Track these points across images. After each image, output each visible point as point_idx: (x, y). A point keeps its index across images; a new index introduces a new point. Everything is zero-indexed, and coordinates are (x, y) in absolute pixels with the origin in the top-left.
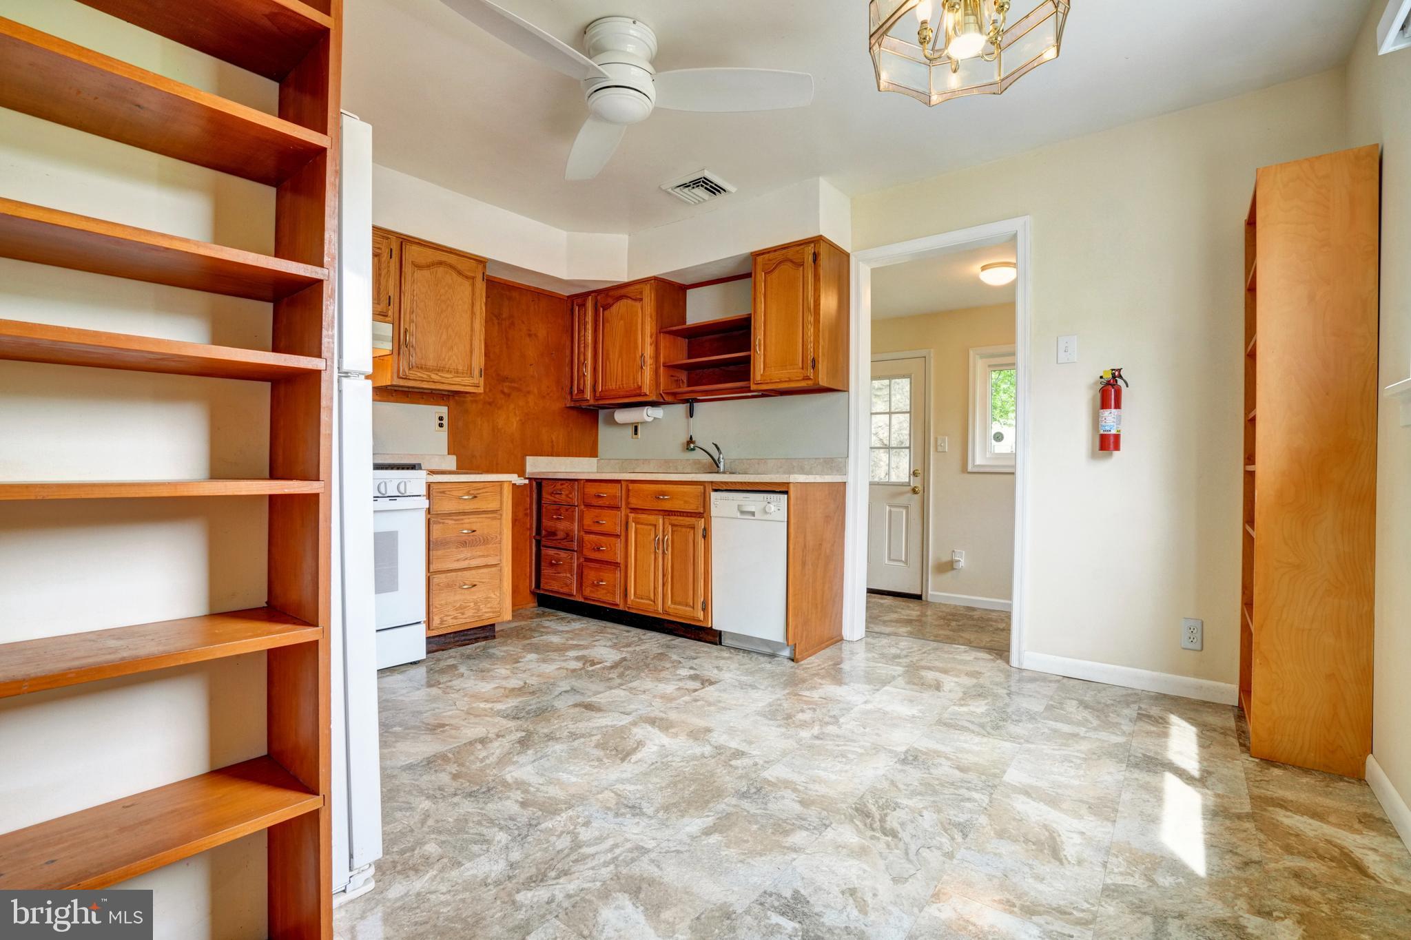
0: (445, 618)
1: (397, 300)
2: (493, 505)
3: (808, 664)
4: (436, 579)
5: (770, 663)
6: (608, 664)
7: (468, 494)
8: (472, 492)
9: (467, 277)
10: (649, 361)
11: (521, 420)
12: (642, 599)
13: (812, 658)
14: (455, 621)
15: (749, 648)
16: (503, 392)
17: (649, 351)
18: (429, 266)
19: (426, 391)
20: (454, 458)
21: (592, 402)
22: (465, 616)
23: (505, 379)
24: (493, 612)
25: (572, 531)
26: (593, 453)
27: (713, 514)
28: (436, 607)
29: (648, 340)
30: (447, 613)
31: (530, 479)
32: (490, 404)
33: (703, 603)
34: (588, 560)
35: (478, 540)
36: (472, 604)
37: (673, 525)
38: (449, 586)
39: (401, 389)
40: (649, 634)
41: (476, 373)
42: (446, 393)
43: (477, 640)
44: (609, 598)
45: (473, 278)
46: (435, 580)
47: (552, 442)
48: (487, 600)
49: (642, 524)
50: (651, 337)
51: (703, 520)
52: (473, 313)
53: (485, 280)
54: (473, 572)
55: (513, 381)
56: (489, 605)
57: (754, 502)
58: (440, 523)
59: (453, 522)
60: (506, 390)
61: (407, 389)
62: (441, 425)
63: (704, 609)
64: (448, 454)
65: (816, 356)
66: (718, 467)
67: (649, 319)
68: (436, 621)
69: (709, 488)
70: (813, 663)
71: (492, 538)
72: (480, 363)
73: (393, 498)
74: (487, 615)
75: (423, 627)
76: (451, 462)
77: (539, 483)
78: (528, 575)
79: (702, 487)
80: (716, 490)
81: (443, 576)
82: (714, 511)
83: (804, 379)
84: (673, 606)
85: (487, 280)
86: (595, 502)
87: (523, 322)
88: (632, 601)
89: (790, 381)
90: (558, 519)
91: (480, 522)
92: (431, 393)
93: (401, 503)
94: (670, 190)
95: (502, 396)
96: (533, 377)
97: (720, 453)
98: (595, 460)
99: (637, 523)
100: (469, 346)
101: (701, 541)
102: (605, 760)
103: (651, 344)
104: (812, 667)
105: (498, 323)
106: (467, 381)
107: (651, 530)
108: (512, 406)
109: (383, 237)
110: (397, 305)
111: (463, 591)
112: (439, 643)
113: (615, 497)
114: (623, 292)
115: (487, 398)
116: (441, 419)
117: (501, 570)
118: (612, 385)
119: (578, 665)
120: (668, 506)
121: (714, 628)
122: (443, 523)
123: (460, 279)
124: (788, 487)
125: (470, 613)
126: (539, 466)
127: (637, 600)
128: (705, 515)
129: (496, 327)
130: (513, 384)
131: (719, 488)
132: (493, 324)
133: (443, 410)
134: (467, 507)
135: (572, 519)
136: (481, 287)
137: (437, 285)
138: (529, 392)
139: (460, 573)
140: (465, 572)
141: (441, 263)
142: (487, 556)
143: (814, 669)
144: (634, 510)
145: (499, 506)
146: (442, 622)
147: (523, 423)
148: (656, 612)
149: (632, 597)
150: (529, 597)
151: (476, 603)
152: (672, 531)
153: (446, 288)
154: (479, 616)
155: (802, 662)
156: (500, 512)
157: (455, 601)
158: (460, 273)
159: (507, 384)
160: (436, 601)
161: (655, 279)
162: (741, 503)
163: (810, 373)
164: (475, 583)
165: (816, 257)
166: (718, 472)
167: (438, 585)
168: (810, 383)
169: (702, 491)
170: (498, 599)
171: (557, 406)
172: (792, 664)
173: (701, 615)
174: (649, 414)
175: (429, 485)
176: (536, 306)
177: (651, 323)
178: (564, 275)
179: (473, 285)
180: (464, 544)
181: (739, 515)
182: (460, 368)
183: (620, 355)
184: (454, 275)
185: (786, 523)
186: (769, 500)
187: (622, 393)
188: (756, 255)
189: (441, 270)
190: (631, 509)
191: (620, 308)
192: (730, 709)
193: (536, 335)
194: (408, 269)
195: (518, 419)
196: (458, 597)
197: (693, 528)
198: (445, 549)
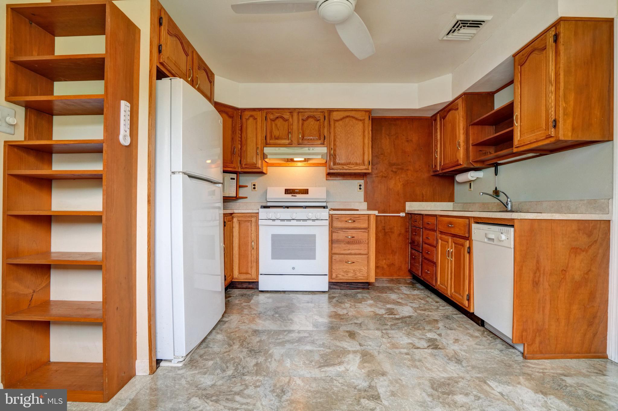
0: (338, 275)
1: (328, 137)
2: (365, 225)
3: (535, 364)
4: (335, 257)
5: (501, 351)
6: (397, 317)
7: (350, 220)
8: (352, 219)
9: (361, 120)
10: (462, 144)
11: (403, 184)
12: (442, 285)
14: (343, 277)
15: (495, 335)
16: (392, 171)
17: (461, 138)
18: (341, 119)
19: (352, 174)
20: (366, 203)
21: (440, 172)
22: (348, 276)
23: (394, 164)
24: (363, 277)
25: (420, 241)
26: (451, 199)
27: (473, 238)
28: (334, 270)
29: (462, 132)
30: (340, 273)
31: (407, 214)
32: (385, 177)
33: (468, 295)
34: (426, 259)
35: (355, 241)
36: (352, 271)
37: (455, 243)
38: (341, 261)
39: (340, 174)
40: (447, 307)
41: (366, 163)
42: (362, 174)
43: (358, 288)
44: (430, 281)
45: (364, 120)
46: (333, 257)
47: (423, 194)
48: (360, 270)
49: (443, 241)
50: (463, 130)
51: (468, 241)
52: (364, 136)
53: (371, 119)
54: (353, 256)
55: (399, 165)
56: (361, 273)
57: (493, 231)
58: (336, 232)
59: (343, 232)
60: (394, 170)
61: (343, 174)
62: (360, 189)
63: (469, 300)
64: (364, 201)
65: (557, 117)
66: (506, 207)
67: (462, 119)
68: (334, 276)
69: (472, 221)
70: (542, 365)
71: (363, 242)
72: (368, 158)
73: (314, 220)
74: (360, 277)
75: (327, 277)
76: (365, 205)
77: (411, 216)
79: (467, 220)
80: (478, 223)
81: (338, 256)
82: (474, 237)
83: (547, 138)
84: (454, 293)
85: (372, 119)
86: (427, 227)
87: (403, 135)
88: (439, 285)
89: (537, 141)
90: (415, 235)
91: (356, 233)
92: (355, 174)
93: (317, 223)
94: (445, 38)
95: (392, 173)
96: (410, 162)
97: (508, 198)
99: (442, 240)
100: (362, 151)
101: (467, 256)
103: (463, 134)
104: (533, 368)
105: (389, 138)
106: (362, 167)
107: (446, 244)
108: (398, 177)
109: (321, 112)
110: (328, 139)
111: (347, 264)
112: (333, 285)
113: (434, 224)
114: (450, 107)
115: (384, 175)
116: (360, 186)
117: (368, 257)
118: (447, 162)
120: (453, 231)
121: (475, 314)
122: (338, 232)
123: (357, 122)
124: (514, 222)
125: (350, 275)
126: (412, 207)
127: (441, 286)
128: (470, 238)
129: (388, 140)
130: (398, 167)
131: (480, 221)
132: (386, 139)
133: (362, 182)
134: (350, 226)
135: (420, 236)
136: (368, 123)
137: (346, 126)
138: (408, 170)
139: (346, 256)
140: (349, 256)
141: (347, 117)
142: (360, 250)
143: (530, 369)
144: (441, 233)
145: (367, 226)
146: (337, 276)
147: (404, 185)
148: (447, 294)
149: (439, 283)
150: (408, 273)
151: (354, 271)
152: (455, 247)
153: (350, 127)
154: (356, 277)
155: (529, 361)
156: (369, 229)
157: (343, 268)
158: (357, 119)
159: (395, 167)
160: (334, 267)
161: (464, 94)
162: (487, 232)
163: (552, 132)
164: (353, 261)
165: (556, 38)
166: (507, 211)
167: (335, 260)
168: (552, 140)
169: (468, 223)
170: (366, 271)
171: (426, 175)
172: (520, 358)
173: (466, 303)
174: (471, 175)
175: (331, 217)
176: (411, 126)
177: (463, 121)
178: (417, 107)
179: (364, 123)
180: (348, 243)
181: (486, 240)
182: (358, 162)
183: (450, 144)
184: (354, 120)
185: (513, 249)
186: (502, 232)
187: (451, 165)
188: (514, 56)
189: (348, 119)
190: (440, 232)
191: (449, 116)
193: (411, 141)
194: (332, 123)
195: (401, 183)
196: (345, 267)
197: (463, 245)
198: (338, 244)
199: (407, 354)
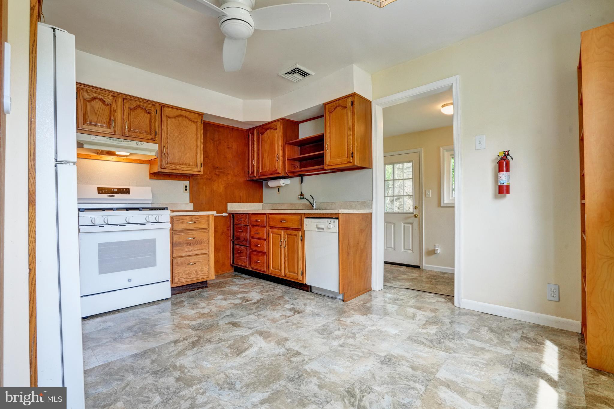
0: (181, 279)
1: (160, 133)
2: (205, 226)
3: (350, 303)
4: (176, 261)
5: (332, 302)
6: (253, 301)
7: (191, 221)
8: (193, 220)
9: (194, 122)
10: (280, 157)
11: (225, 187)
12: (275, 269)
13: (354, 300)
14: (186, 280)
15: (323, 294)
16: (216, 174)
17: (280, 153)
18: (175, 117)
19: (178, 174)
20: (192, 204)
21: (257, 178)
22: (190, 278)
23: (217, 168)
24: (205, 276)
25: (246, 237)
26: (260, 201)
27: (305, 229)
28: (176, 274)
29: (280, 148)
30: (182, 276)
31: (229, 214)
32: (210, 179)
33: (302, 272)
34: (253, 251)
35: (197, 242)
36: (194, 272)
37: (288, 234)
38: (183, 264)
39: (166, 174)
40: (279, 286)
41: (199, 165)
42: (188, 175)
43: (198, 288)
44: (261, 269)
45: (197, 122)
46: (175, 261)
47: (240, 196)
48: (202, 270)
49: (275, 234)
50: (281, 146)
51: (301, 232)
52: (197, 138)
53: (203, 123)
54: (195, 257)
55: (221, 169)
56: (203, 272)
57: (323, 223)
58: (177, 234)
59: (184, 234)
60: (217, 173)
61: (169, 174)
62: (186, 190)
63: (302, 275)
64: (190, 202)
65: (353, 151)
66: (313, 206)
67: (280, 138)
68: (176, 280)
69: (303, 216)
70: (353, 302)
71: (204, 241)
72: (201, 160)
73: (153, 223)
74: (202, 277)
75: (169, 283)
76: (191, 207)
77: (233, 215)
78: (229, 257)
79: (300, 216)
80: (307, 218)
81: (179, 259)
82: (306, 228)
83: (348, 163)
84: (288, 273)
85: (204, 123)
86: (255, 224)
87: (225, 142)
88: (271, 270)
89: (342, 164)
90: (241, 231)
91: (197, 234)
92: (181, 175)
93: (157, 226)
94: (283, 76)
95: (215, 176)
96: (230, 167)
97: (314, 200)
98: (261, 204)
99: (273, 233)
100: (195, 153)
101: (300, 242)
102: (229, 355)
103: (281, 150)
104: (352, 305)
105: (213, 143)
106: (195, 169)
107: (278, 237)
108: (220, 180)
109: (152, 105)
110: (160, 135)
111: (189, 266)
112: (177, 290)
113: (264, 221)
114: (269, 126)
115: (208, 177)
116: (186, 187)
117: (208, 256)
118: (265, 170)
119: (238, 301)
120: (286, 225)
121: (307, 284)
122: (179, 234)
123: (190, 123)
124: (338, 216)
125: (193, 276)
126: (233, 207)
127: (274, 270)
128: (302, 229)
129: (212, 144)
130: (221, 170)
131: (308, 216)
132: (211, 143)
133: (187, 183)
134: (191, 227)
135: (246, 232)
136: (201, 126)
137: (179, 126)
138: (228, 174)
139: (187, 258)
140: (190, 257)
141: (181, 116)
142: (202, 249)
143: (351, 306)
144: (272, 227)
145: (207, 226)
146: (179, 280)
147: (226, 188)
148: (281, 276)
149: (271, 268)
150: (230, 268)
151: (196, 271)
152: (288, 237)
153: (184, 127)
154: (198, 278)
155: (348, 302)
156: (208, 229)
157: (185, 271)
158: (190, 120)
159: (218, 170)
160: (176, 271)
161: (283, 119)
162: (317, 224)
163: (351, 159)
164: (195, 262)
165: (352, 103)
166: (313, 209)
167: (177, 263)
168: (351, 164)
169: (300, 218)
170: (208, 270)
171: (242, 180)
172: (342, 303)
173: (301, 278)
174: (283, 182)
175: (172, 218)
176: (231, 135)
177: (281, 140)
178: (242, 120)
179: (197, 125)
180: (190, 244)
181: (316, 230)
182: (191, 163)
183: (268, 156)
184: (188, 121)
185: (338, 233)
186: (330, 222)
187: (269, 173)
188: (325, 104)
189: (181, 119)
190: (271, 227)
191: (268, 133)
192: (302, 328)
193: (231, 148)
194: (164, 119)
195: (223, 186)
196: (187, 269)
197: (296, 235)
198: (180, 247)
199: (287, 322)
